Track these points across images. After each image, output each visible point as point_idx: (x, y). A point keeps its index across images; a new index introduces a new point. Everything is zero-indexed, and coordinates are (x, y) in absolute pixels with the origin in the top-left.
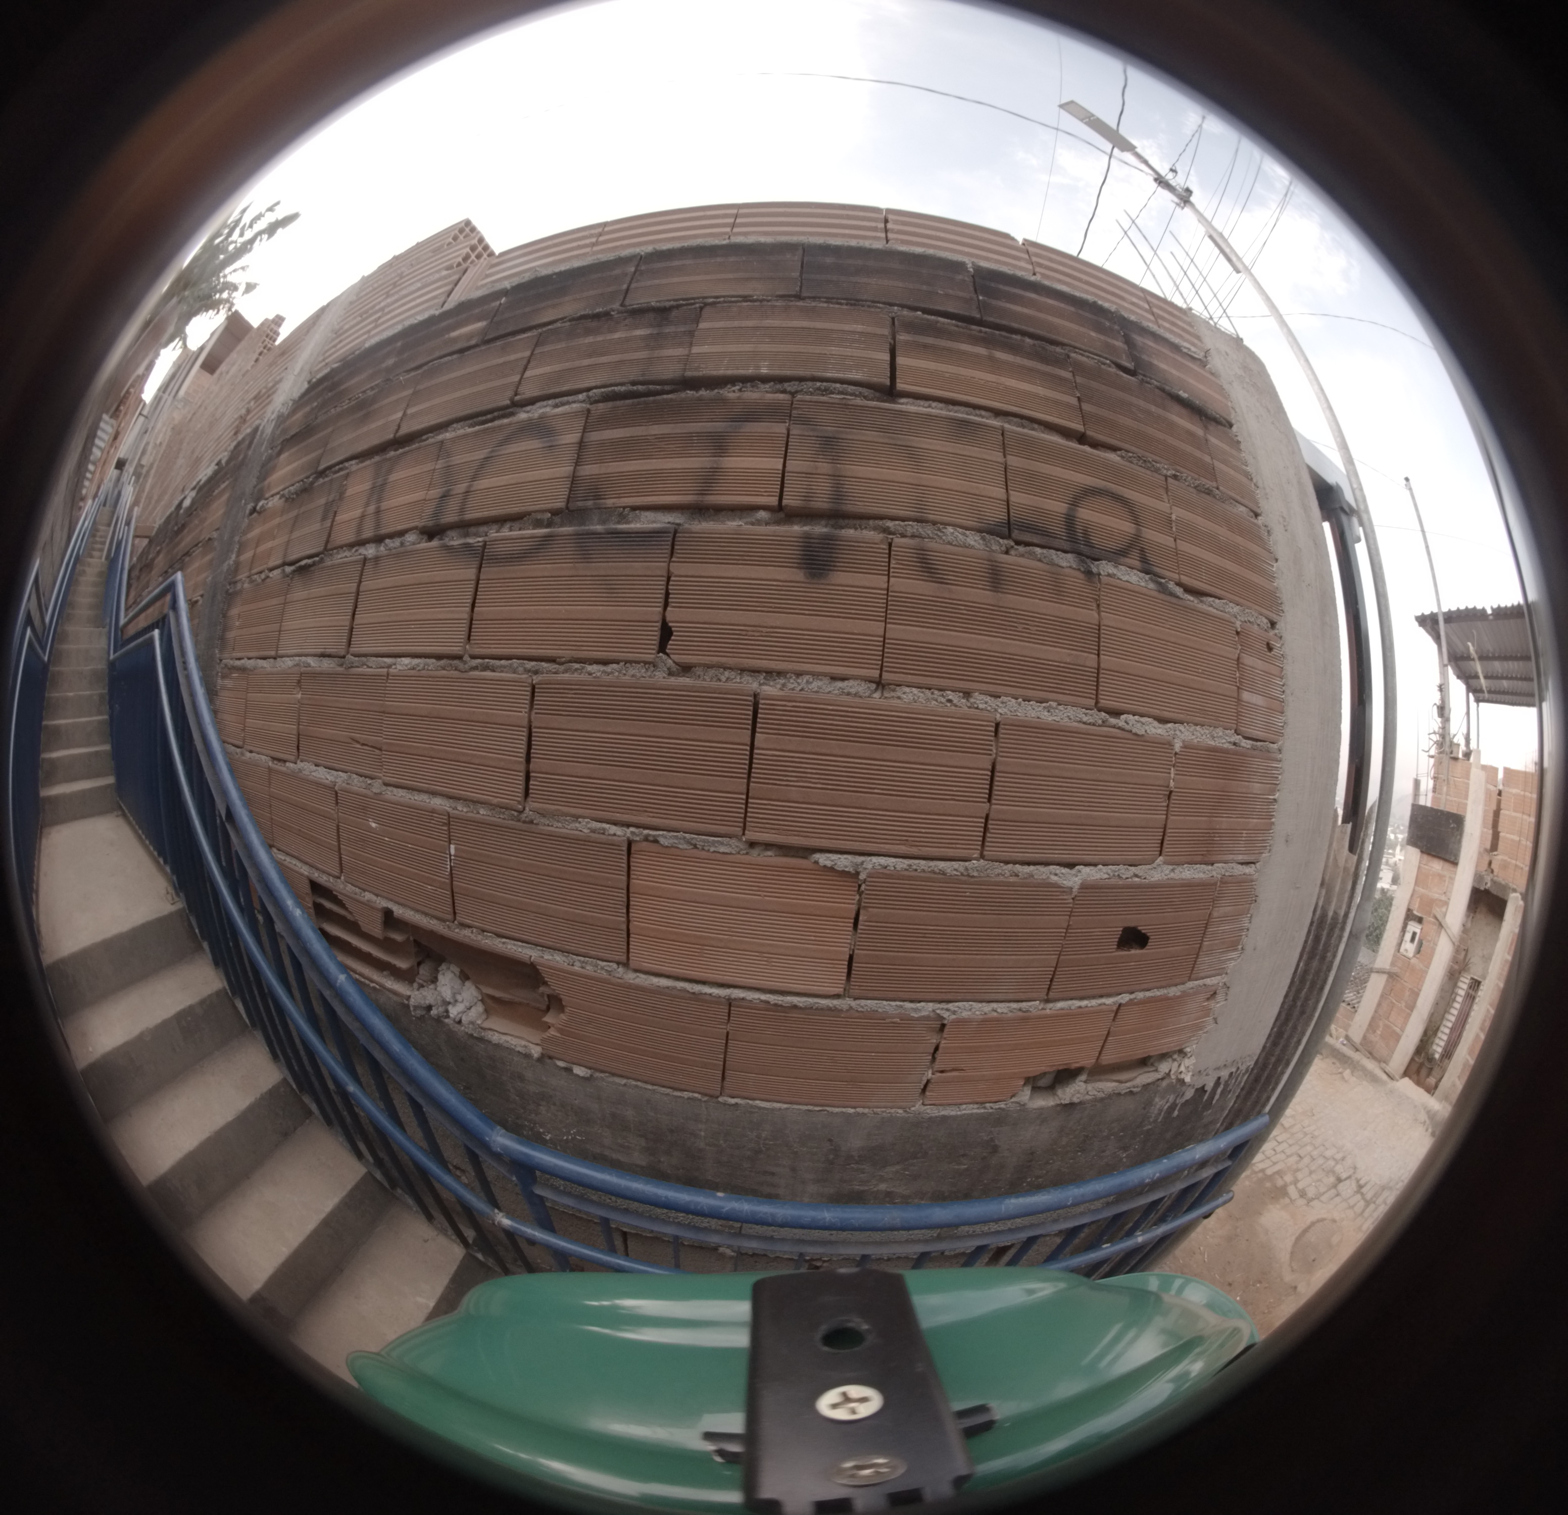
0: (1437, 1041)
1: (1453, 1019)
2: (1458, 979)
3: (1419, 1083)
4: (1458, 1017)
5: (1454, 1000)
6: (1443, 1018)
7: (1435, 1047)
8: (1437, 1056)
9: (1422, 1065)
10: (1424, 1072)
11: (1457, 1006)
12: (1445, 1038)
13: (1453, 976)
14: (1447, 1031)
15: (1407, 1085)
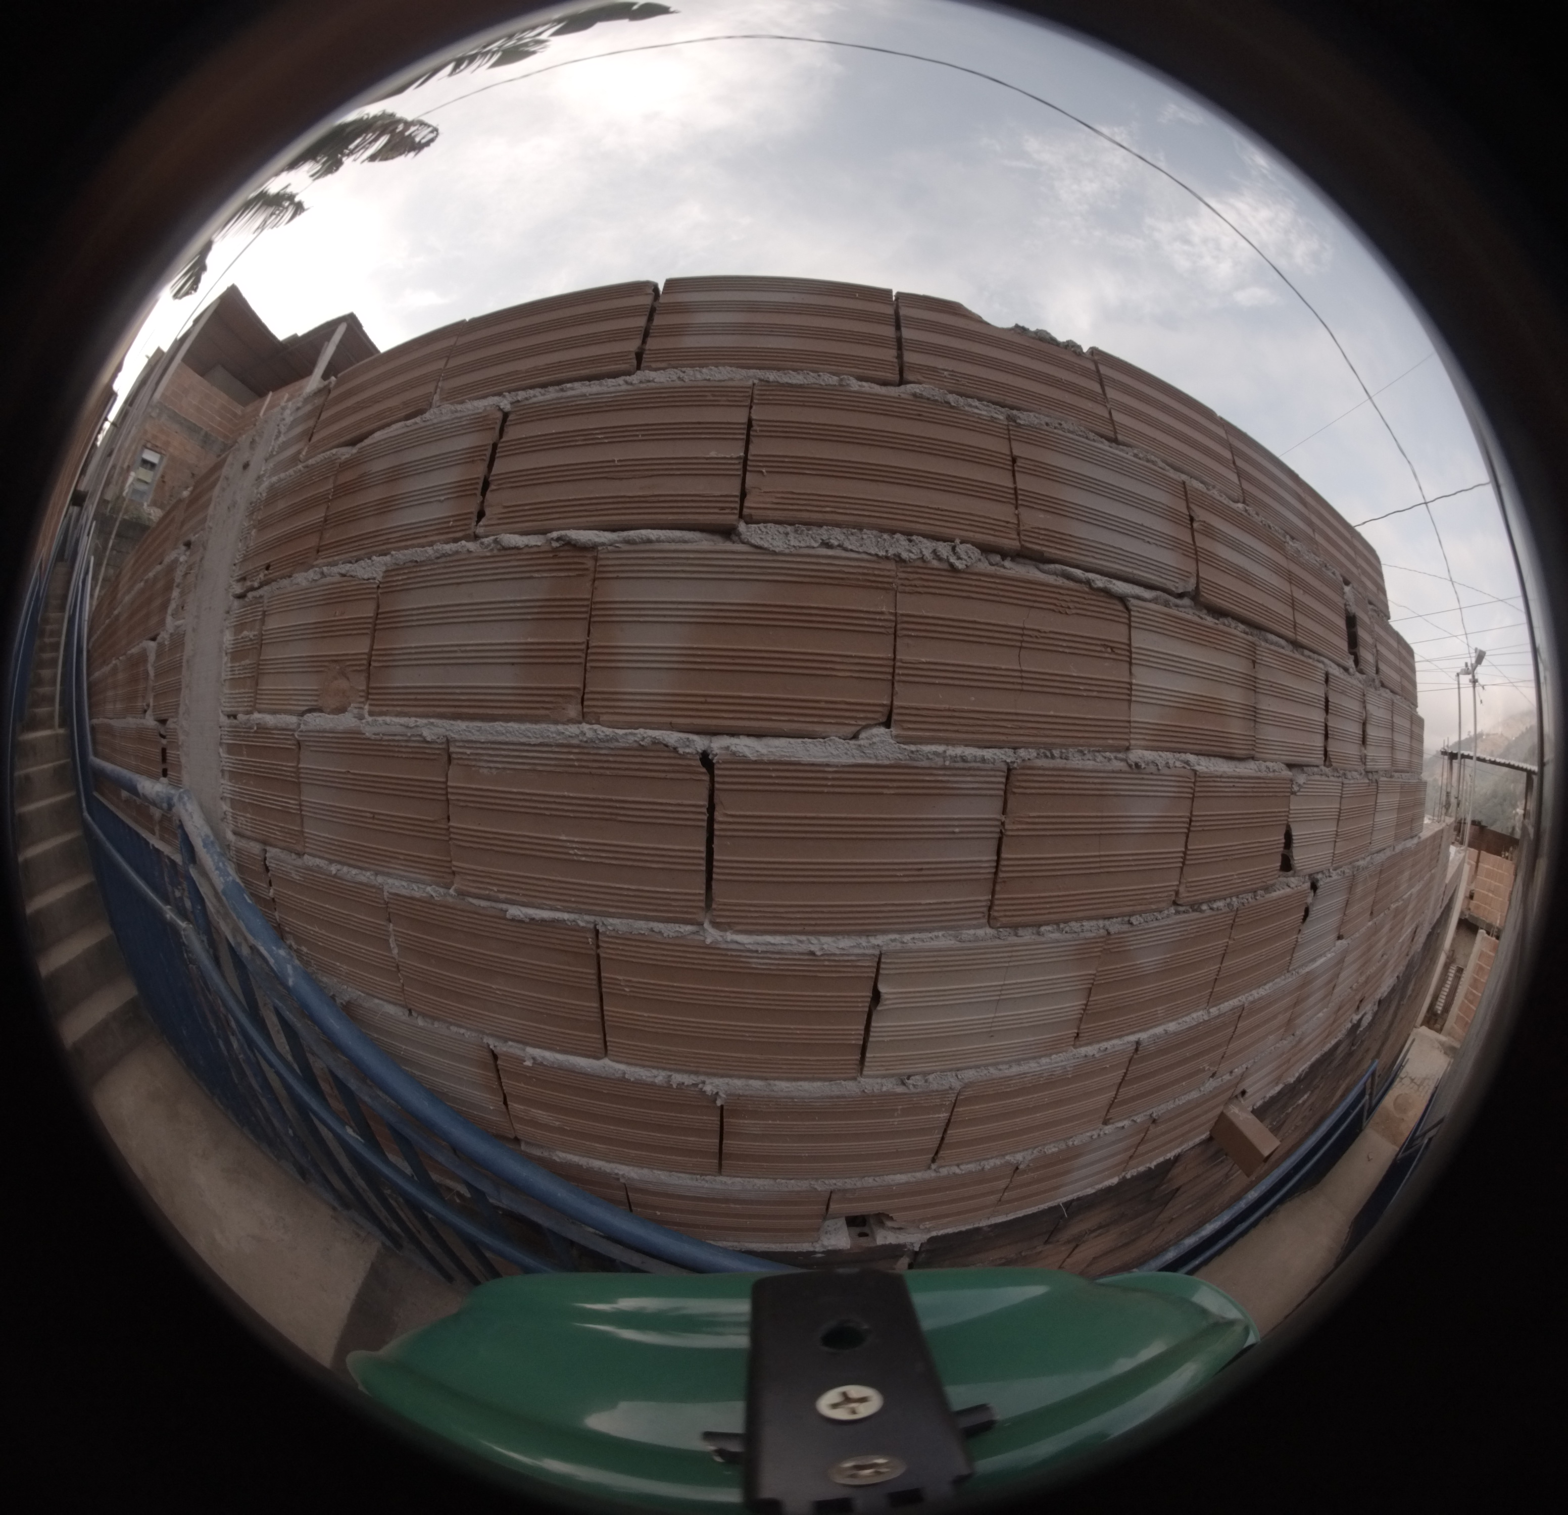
0: (1438, 1003)
1: (1447, 990)
2: (1448, 968)
3: (1430, 1028)
4: (1450, 990)
5: (1447, 980)
6: (1441, 989)
7: (1437, 1007)
8: (1439, 1012)
9: (1430, 1019)
10: (1432, 1022)
11: (1449, 983)
12: (1443, 1001)
13: (1446, 967)
14: (1444, 997)
15: (1424, 1030)
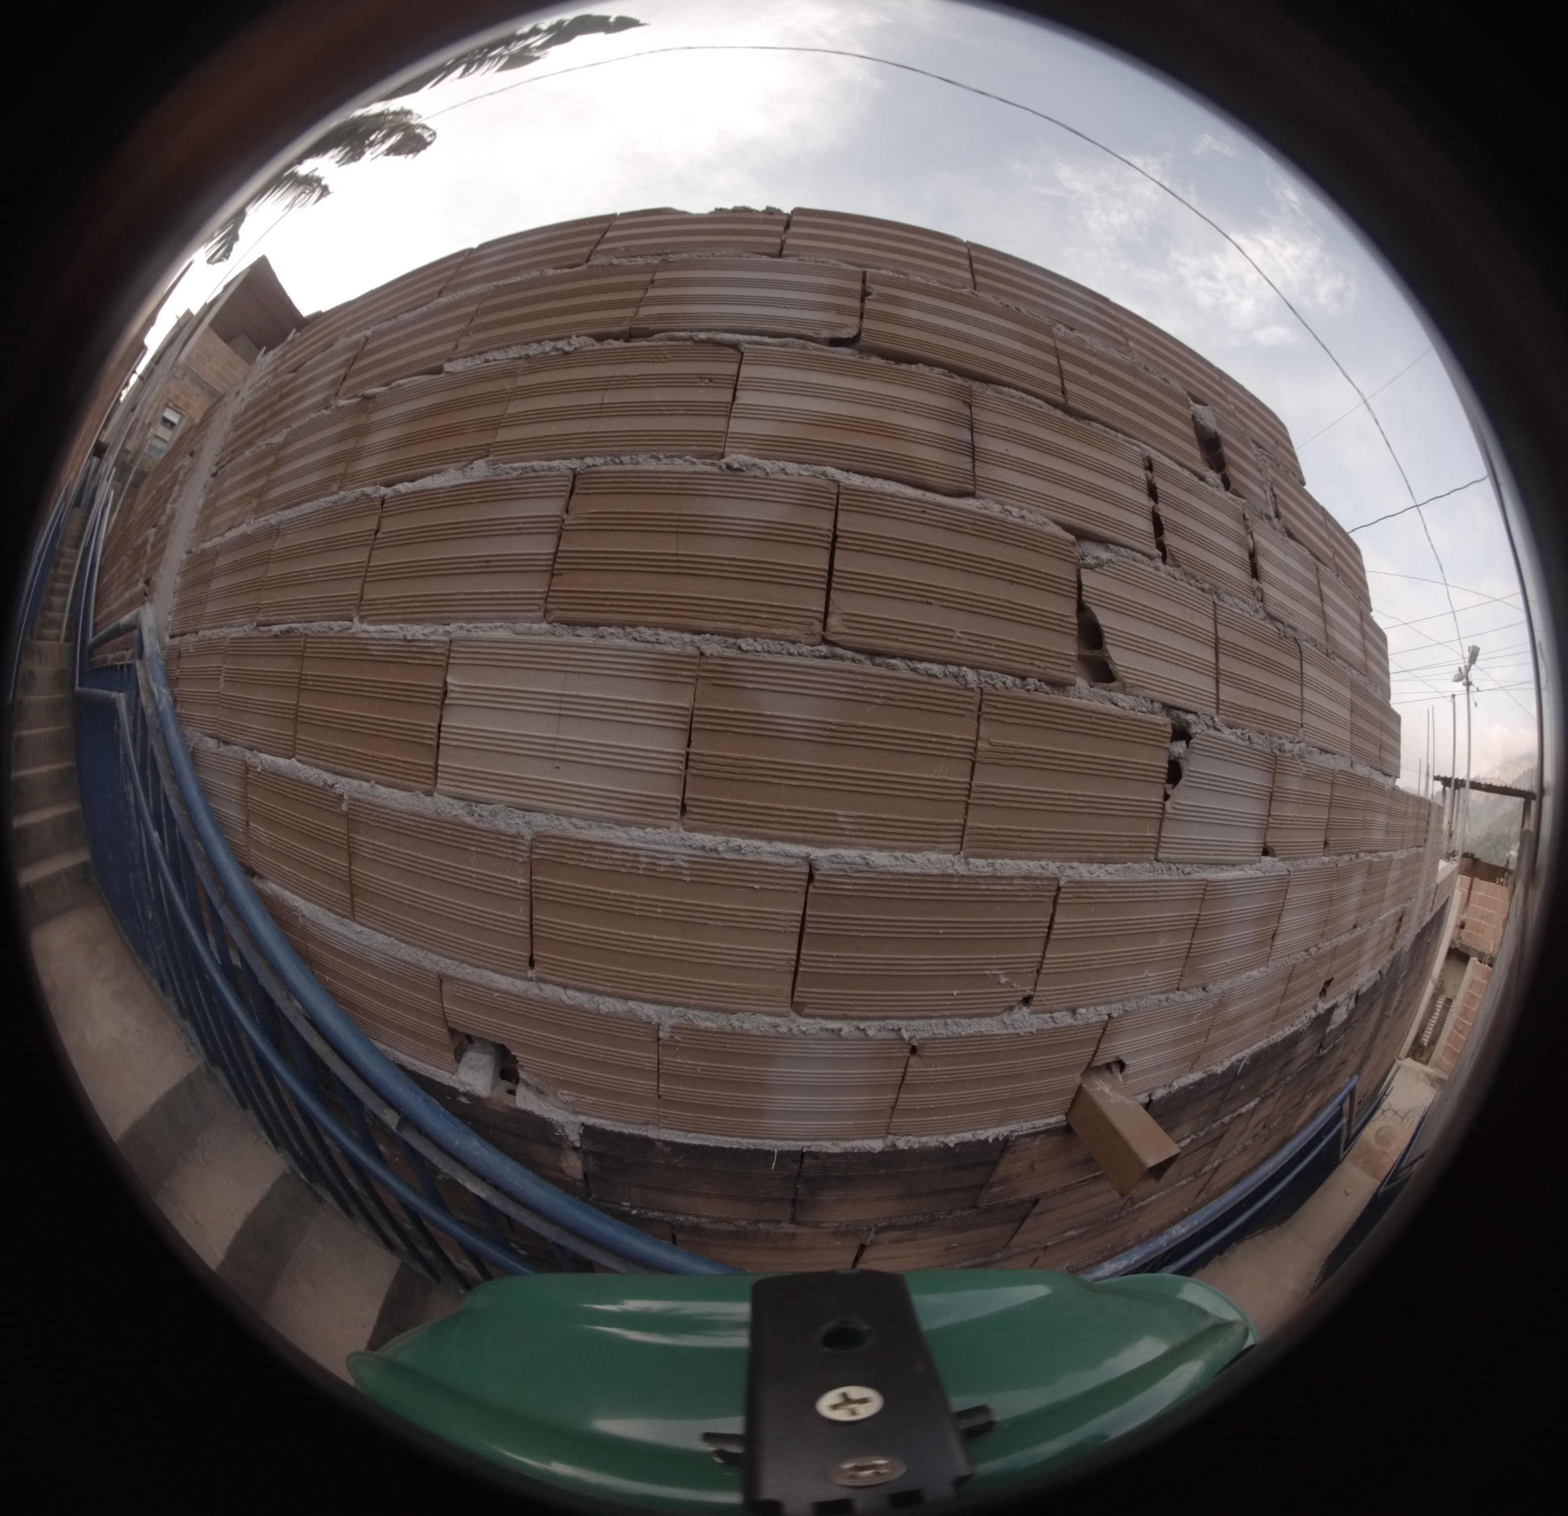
0: (1425, 1035)
1: (1435, 1022)
2: (1437, 998)
3: (1415, 1059)
4: (1438, 1021)
5: (1435, 1011)
6: (1427, 1022)
7: (1423, 1039)
8: (1425, 1044)
9: (1415, 1051)
10: (1418, 1054)
11: (1437, 1014)
12: (1430, 1033)
13: (1434, 998)
14: (1431, 1029)
15: (1409, 1062)
